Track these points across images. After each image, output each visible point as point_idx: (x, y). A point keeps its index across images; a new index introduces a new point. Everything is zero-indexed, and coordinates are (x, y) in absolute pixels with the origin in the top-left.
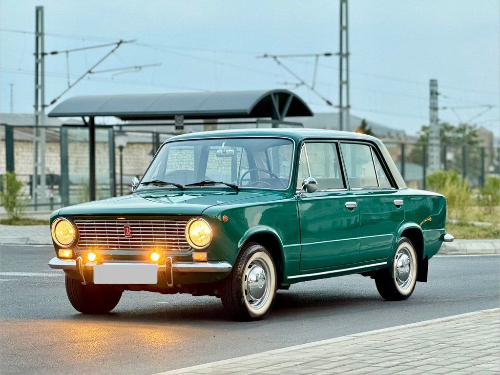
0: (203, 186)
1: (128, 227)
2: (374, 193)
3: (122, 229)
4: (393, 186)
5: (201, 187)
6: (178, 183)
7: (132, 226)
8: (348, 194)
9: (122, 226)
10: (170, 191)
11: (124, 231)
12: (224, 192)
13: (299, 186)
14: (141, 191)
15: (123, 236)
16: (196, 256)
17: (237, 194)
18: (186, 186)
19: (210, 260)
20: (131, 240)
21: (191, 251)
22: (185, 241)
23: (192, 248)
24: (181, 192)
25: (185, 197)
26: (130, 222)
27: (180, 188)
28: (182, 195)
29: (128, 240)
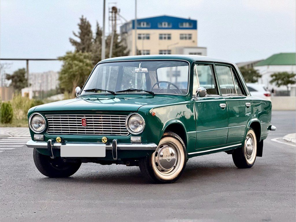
0: (129, 92)
1: (85, 119)
2: (234, 98)
3: (80, 121)
4: (243, 94)
5: (128, 93)
6: (111, 90)
7: (87, 119)
8: (220, 99)
9: (81, 118)
10: (106, 95)
11: (81, 122)
12: (145, 97)
13: (194, 93)
14: (84, 96)
15: (81, 126)
16: (133, 139)
17: (153, 97)
18: (116, 92)
19: (143, 142)
20: (86, 128)
21: (129, 136)
22: (126, 129)
23: (130, 133)
24: (114, 96)
25: (117, 100)
26: (86, 116)
27: (113, 93)
28: (114, 98)
29: (84, 128)
